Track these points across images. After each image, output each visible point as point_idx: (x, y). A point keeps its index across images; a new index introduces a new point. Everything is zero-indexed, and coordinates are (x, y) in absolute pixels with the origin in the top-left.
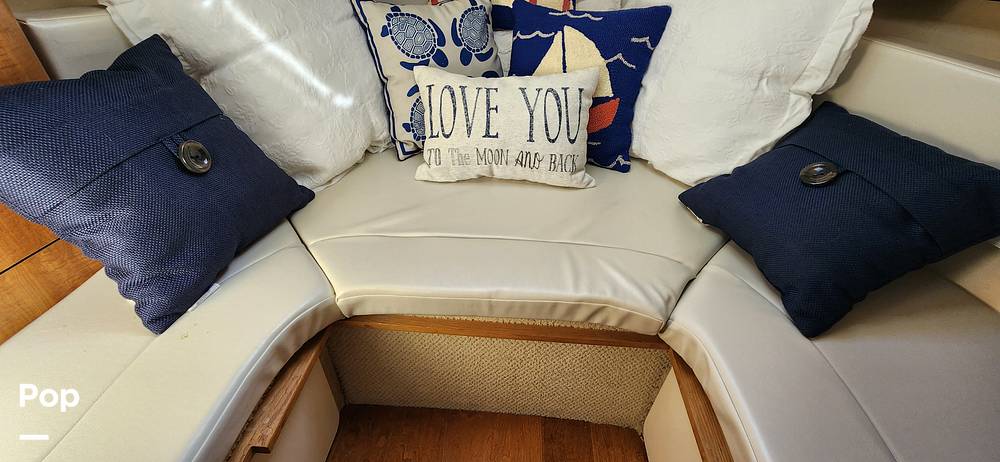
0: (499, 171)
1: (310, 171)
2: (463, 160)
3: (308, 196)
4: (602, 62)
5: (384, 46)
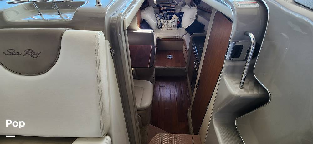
0: (169, 29)
2: (166, 28)
4: (178, 18)
5: (158, 18)
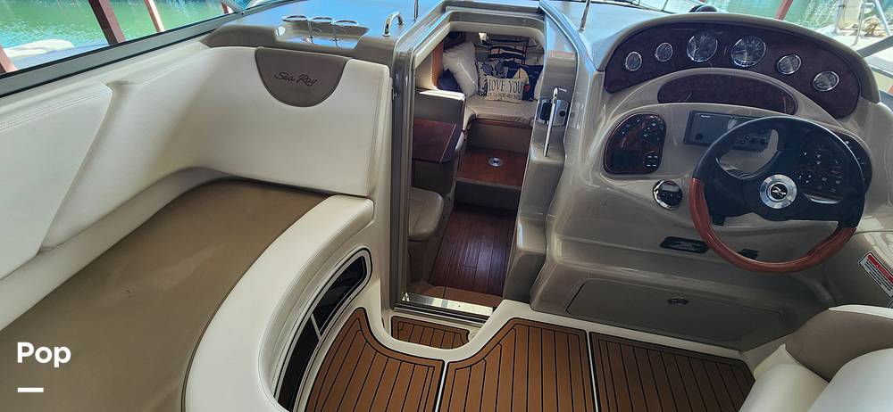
0: (503, 99)
2: (496, 95)
4: (528, 76)
5: (481, 71)
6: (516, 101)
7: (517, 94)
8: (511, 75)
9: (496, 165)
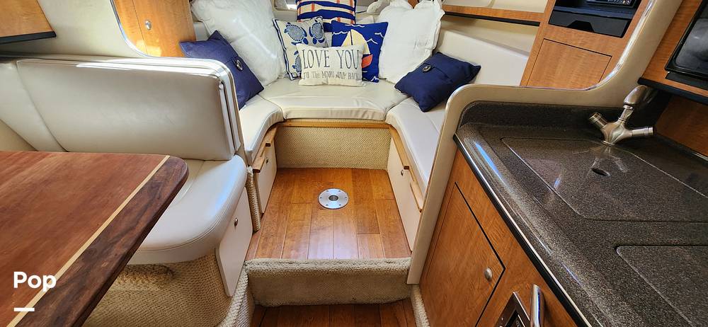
0: (331, 81)
1: (263, 80)
2: (317, 76)
3: (262, 89)
4: (366, 42)
5: (286, 37)
6: (353, 82)
7: (352, 70)
8: (337, 42)
9: (334, 205)
